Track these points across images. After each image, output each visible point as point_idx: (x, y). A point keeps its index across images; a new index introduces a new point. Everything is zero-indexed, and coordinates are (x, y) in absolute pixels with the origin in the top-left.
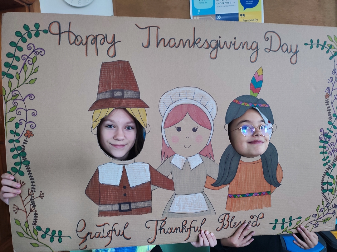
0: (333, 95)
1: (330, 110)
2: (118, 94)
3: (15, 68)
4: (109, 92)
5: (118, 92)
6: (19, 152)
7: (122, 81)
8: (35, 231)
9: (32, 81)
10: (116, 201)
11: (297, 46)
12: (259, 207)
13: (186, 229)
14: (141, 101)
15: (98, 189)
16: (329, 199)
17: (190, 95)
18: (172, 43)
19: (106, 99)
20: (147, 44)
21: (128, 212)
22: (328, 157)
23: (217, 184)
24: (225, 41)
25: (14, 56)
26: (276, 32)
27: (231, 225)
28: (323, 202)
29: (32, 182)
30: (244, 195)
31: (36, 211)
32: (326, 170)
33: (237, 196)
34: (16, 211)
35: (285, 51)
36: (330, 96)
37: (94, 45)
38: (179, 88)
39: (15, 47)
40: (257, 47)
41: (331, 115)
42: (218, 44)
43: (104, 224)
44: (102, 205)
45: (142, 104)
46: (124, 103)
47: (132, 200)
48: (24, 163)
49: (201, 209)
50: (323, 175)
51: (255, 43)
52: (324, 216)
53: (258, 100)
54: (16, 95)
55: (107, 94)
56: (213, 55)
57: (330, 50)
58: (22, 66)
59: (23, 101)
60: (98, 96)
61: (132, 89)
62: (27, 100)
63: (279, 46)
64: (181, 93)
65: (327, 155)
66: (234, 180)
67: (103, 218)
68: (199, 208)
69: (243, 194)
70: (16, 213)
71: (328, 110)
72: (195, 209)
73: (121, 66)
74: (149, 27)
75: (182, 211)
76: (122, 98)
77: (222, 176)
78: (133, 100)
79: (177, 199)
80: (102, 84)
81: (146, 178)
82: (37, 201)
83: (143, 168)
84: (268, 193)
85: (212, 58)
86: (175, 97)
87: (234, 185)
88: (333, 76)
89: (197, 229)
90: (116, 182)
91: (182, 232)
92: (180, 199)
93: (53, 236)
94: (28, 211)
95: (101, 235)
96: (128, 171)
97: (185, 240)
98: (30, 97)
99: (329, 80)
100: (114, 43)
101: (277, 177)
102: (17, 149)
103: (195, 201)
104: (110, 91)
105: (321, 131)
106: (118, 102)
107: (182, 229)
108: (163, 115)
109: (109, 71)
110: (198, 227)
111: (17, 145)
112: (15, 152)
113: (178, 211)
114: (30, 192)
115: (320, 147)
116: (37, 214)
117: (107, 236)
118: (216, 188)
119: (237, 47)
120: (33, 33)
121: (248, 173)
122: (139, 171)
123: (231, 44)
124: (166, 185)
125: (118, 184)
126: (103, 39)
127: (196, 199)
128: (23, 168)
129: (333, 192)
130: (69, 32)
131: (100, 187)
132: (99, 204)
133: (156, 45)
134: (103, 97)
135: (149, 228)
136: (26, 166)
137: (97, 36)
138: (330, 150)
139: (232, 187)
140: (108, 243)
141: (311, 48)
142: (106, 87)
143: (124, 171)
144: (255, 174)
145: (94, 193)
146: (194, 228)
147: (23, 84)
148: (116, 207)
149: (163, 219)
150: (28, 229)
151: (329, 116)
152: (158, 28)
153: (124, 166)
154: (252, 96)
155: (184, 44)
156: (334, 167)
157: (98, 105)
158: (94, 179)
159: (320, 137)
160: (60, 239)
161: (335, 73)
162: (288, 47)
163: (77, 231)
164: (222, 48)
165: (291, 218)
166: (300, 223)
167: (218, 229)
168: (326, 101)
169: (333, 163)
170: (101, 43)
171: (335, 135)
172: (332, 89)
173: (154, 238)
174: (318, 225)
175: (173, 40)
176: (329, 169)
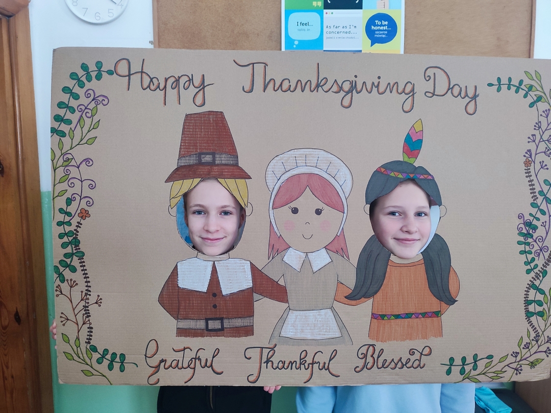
0: (537, 162)
1: (534, 185)
2: (208, 158)
3: (69, 122)
4: (195, 156)
5: (208, 156)
6: (70, 239)
7: (214, 141)
8: (88, 353)
9: (90, 140)
10: (202, 314)
11: (476, 87)
12: (422, 336)
13: (306, 365)
14: (239, 169)
15: (177, 297)
16: (538, 328)
17: (312, 160)
18: (285, 86)
19: (190, 166)
20: (250, 87)
21: (218, 332)
22: (533, 260)
23: (354, 296)
24: (364, 82)
25: (67, 107)
26: (442, 68)
27: (379, 364)
28: (528, 333)
29: (86, 282)
30: (397, 317)
31: (90, 324)
32: (530, 281)
33: (386, 317)
34: (64, 323)
35: (456, 95)
36: (533, 163)
38: (296, 150)
39: (69, 94)
40: (413, 90)
41: (535, 192)
42: (353, 86)
43: (185, 349)
44: (181, 319)
45: (242, 173)
46: (215, 172)
47: (226, 314)
48: (76, 254)
49: (329, 335)
50: (527, 287)
51: (409, 84)
52: (531, 356)
53: (416, 168)
54: (69, 159)
55: (192, 158)
56: (346, 102)
57: (530, 92)
58: (78, 120)
59: (78, 168)
60: (180, 161)
61: (227, 152)
62: (83, 165)
63: (447, 88)
64: (298, 157)
65: (533, 255)
66: (380, 291)
67: (183, 338)
68: (326, 333)
69: (396, 314)
70: (64, 325)
71: (530, 185)
72: (319, 334)
73: (211, 120)
74: (253, 64)
75: (299, 336)
76: (212, 164)
77: (362, 284)
78: (228, 167)
79: (292, 316)
80: (184, 144)
81: (245, 282)
82: (93, 309)
83: (242, 268)
84: (437, 314)
85: (344, 107)
86: (289, 164)
87: (382, 300)
88: (537, 133)
89: (324, 367)
90: (202, 286)
91: (300, 369)
92: (296, 316)
93: (112, 361)
94: (80, 323)
95: (180, 365)
96: (220, 271)
97: (305, 383)
98: (87, 163)
99: (529, 138)
100: (203, 86)
101: (450, 289)
102: (68, 235)
103: (320, 321)
104: (196, 154)
105: (520, 217)
106: (207, 170)
107: (300, 364)
108: (271, 190)
109: (195, 126)
110: (325, 363)
111: (68, 229)
112: (65, 239)
113: (294, 335)
114: (83, 297)
115: (519, 243)
116: (92, 328)
117: (189, 366)
118: (353, 302)
119: (381, 90)
120: (93, 74)
121: (402, 280)
122: (236, 272)
123: (374, 87)
124: (276, 294)
125: (204, 289)
126: (188, 82)
127: (322, 318)
128: (76, 262)
129: (545, 317)
130: (142, 72)
131: (180, 294)
132: (177, 318)
133: (262, 89)
134: (186, 163)
135: (249, 359)
136: (79, 259)
137: (179, 78)
138: (536, 248)
139: (378, 301)
140: (189, 377)
141: (499, 90)
142: (190, 149)
143: (214, 271)
144: (415, 282)
145: (171, 302)
146: (318, 364)
147: (78, 144)
148: (201, 324)
149: (271, 346)
150: (79, 348)
151: (532, 195)
152: (266, 65)
153: (214, 263)
154: (406, 162)
155: (303, 86)
156: (544, 275)
157: (178, 174)
158: (172, 281)
159: (519, 227)
160: (122, 366)
161: (540, 127)
162: (461, 88)
163: (145, 355)
164: (360, 92)
165: (475, 356)
166: (492, 365)
167: (358, 369)
168: (527, 171)
169: (543, 269)
170: (185, 87)
171: (543, 225)
172: (535, 153)
173: (256, 375)
174: (521, 370)
175: (287, 81)
176: (536, 279)
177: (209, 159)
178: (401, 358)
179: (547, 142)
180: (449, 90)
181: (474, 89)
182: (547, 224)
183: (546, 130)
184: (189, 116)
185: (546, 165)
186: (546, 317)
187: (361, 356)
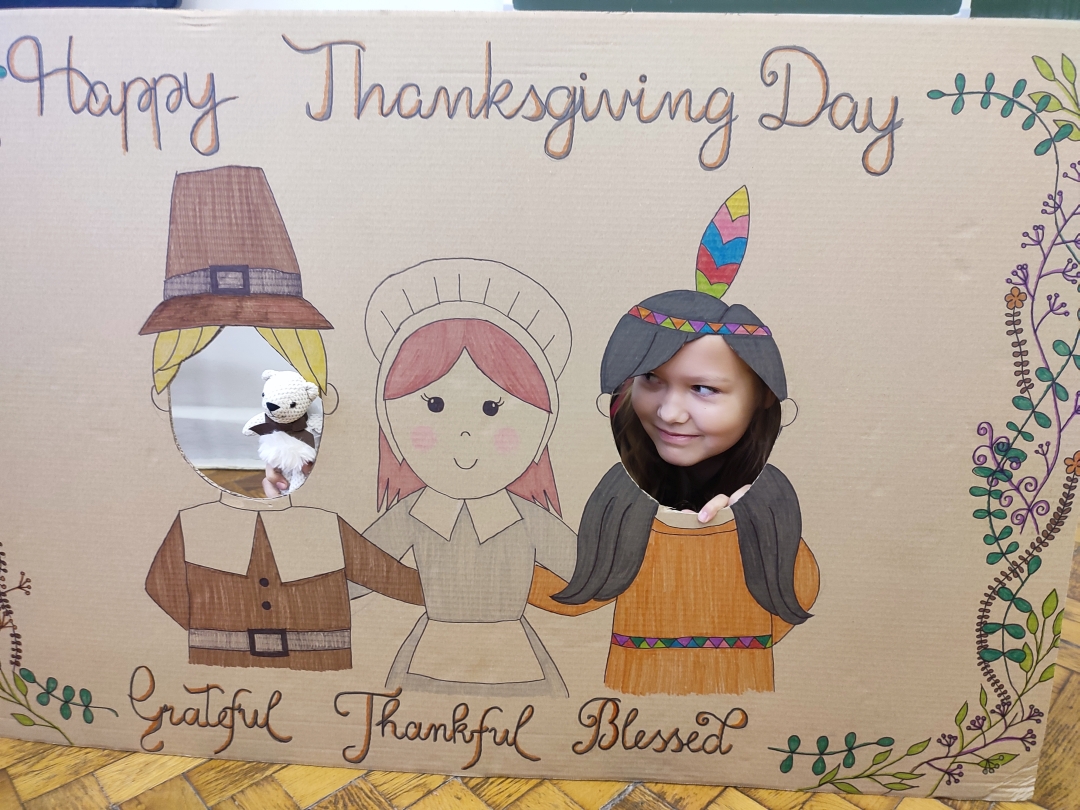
0: (1041, 296)
1: (1026, 353)
2: (232, 280)
4: (202, 273)
5: (232, 275)
7: (244, 239)
8: (19, 682)
10: (241, 621)
11: (896, 101)
12: (726, 687)
13: (467, 734)
14: (306, 306)
15: (184, 583)
16: (1007, 687)
18: (409, 102)
19: (194, 297)
20: (324, 106)
21: (277, 658)
22: (1008, 531)
23: (573, 596)
24: (604, 91)
26: (809, 50)
27: (627, 738)
28: (983, 696)
30: (671, 643)
31: (14, 627)
32: (996, 580)
33: (644, 643)
35: (841, 124)
36: (1029, 300)
37: (149, 114)
38: (435, 262)
40: (729, 111)
41: (1028, 372)
42: (577, 102)
43: (208, 688)
44: (197, 629)
45: (311, 316)
46: (250, 311)
47: (291, 623)
50: (986, 595)
51: (721, 94)
52: (985, 745)
53: (728, 309)
55: (195, 280)
56: (558, 143)
57: (1040, 114)
60: (169, 286)
61: (277, 265)
63: (819, 103)
64: (441, 279)
65: (1007, 522)
66: (633, 586)
69: (668, 637)
71: (1015, 354)
73: (236, 188)
74: (330, 45)
76: (243, 293)
77: (590, 569)
78: (280, 301)
80: (177, 247)
82: (15, 598)
84: (762, 642)
85: (552, 155)
86: (419, 295)
87: (635, 606)
88: (1048, 221)
89: (505, 738)
91: (455, 742)
92: (443, 632)
93: (67, 702)
95: (202, 720)
96: (272, 533)
97: (465, 768)
99: (1026, 234)
100: (211, 104)
101: (796, 588)
104: (205, 270)
105: (980, 431)
106: (231, 308)
107: (454, 731)
108: (379, 354)
109: (200, 203)
110: (507, 732)
115: (974, 491)
116: (18, 636)
117: (220, 722)
118: (570, 608)
119: (648, 110)
121: (684, 566)
123: (628, 101)
124: (397, 587)
126: (175, 93)
127: (501, 641)
129: (1027, 663)
130: (69, 69)
131: (190, 575)
132: (187, 625)
133: (353, 111)
135: (345, 714)
137: (156, 82)
138: (1018, 503)
139: (626, 609)
140: (222, 744)
141: (958, 109)
142: (191, 256)
143: (261, 531)
144: (713, 570)
145: (172, 593)
146: (493, 732)
148: (240, 641)
149: (390, 692)
151: (1020, 378)
152: (361, 47)
153: (259, 515)
154: (706, 296)
155: (452, 104)
156: (1033, 567)
157: (168, 316)
158: (170, 551)
159: (978, 454)
160: (88, 713)
161: (1058, 207)
162: (855, 107)
163: (131, 696)
164: (592, 118)
165: (850, 738)
166: (891, 759)
167: (579, 748)
168: (1011, 319)
169: (1030, 554)
170: (171, 105)
171: (1042, 451)
172: (1037, 273)
173: (362, 748)
174: (961, 774)
175: (412, 90)
176: (1011, 575)
177: (235, 282)
178: (677, 730)
179: (1072, 245)
180: (823, 108)
181: (890, 105)
182: (1052, 449)
183: (1074, 214)
184: (184, 178)
185: (1063, 305)
186: (1030, 663)
187: (587, 722)
